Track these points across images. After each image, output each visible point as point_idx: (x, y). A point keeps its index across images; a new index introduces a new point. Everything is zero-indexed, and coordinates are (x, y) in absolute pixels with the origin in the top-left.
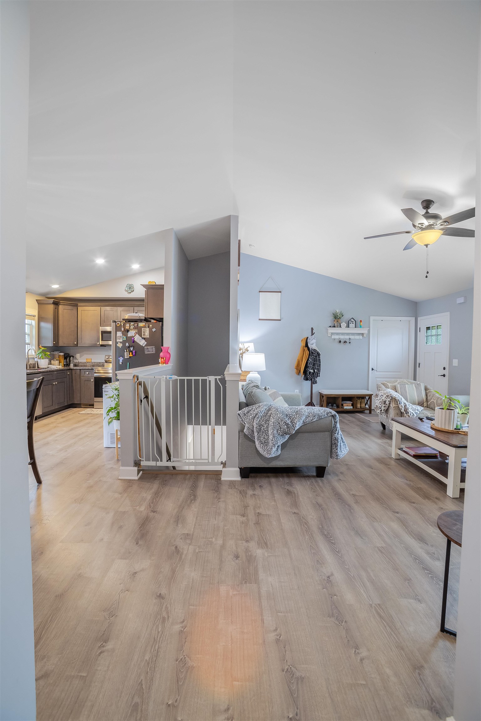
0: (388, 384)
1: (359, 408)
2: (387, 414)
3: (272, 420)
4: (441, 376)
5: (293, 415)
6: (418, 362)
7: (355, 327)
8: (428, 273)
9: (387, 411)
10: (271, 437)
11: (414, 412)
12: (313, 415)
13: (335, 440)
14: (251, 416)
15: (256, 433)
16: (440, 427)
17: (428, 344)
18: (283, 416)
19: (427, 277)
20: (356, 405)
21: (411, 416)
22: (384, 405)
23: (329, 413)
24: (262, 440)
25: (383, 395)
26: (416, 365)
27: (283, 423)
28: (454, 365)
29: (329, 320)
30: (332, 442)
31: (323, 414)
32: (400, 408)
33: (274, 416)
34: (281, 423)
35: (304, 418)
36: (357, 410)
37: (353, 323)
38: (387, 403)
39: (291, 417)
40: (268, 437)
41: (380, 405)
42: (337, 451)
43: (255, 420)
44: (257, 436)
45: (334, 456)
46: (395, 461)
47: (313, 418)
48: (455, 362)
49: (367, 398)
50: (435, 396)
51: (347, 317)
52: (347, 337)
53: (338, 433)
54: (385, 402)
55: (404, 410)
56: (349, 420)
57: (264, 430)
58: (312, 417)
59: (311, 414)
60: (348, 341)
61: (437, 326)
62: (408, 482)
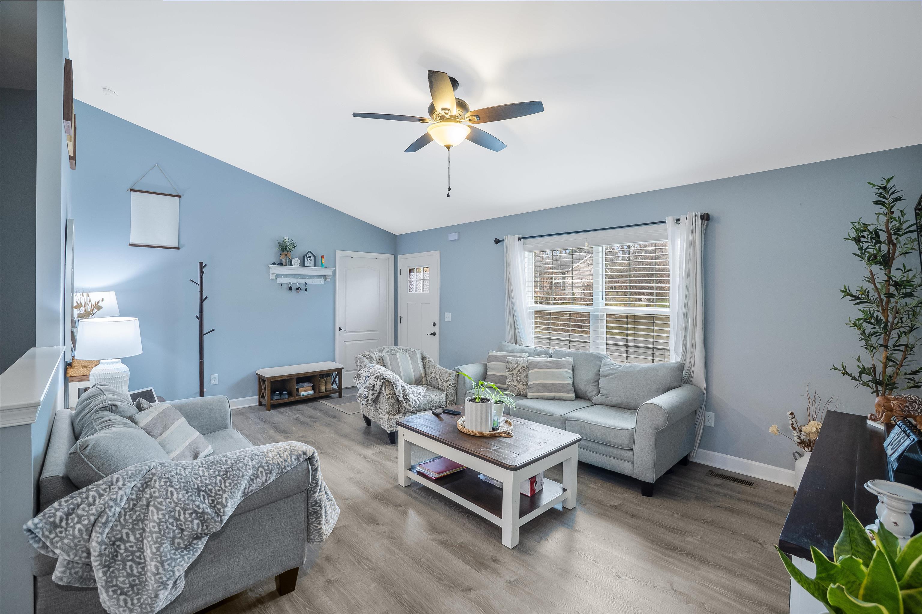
0: (372, 355)
1: (324, 392)
2: (376, 404)
3: (155, 518)
4: (431, 334)
5: (216, 483)
6: (399, 316)
7: (315, 266)
8: (449, 189)
9: (376, 400)
10: (151, 566)
11: (416, 398)
12: (265, 470)
13: (315, 505)
14: (78, 526)
15: (101, 571)
16: (474, 430)
17: (412, 292)
18: (186, 496)
19: (448, 195)
20: (319, 387)
21: (413, 406)
22: (371, 393)
23: (300, 455)
24: (123, 582)
25: (369, 375)
26: (397, 320)
27: (187, 516)
28: (446, 320)
29: (272, 254)
30: (308, 509)
31: (289, 460)
32: (397, 394)
33: (161, 503)
34: (182, 517)
35: (245, 482)
36: (321, 394)
37: (311, 260)
38: (377, 388)
39: (211, 490)
40: (143, 568)
41: (365, 393)
42: (319, 527)
43: (94, 534)
44: (104, 578)
45: (314, 537)
46: (405, 493)
47: (267, 477)
48: (448, 316)
49: (334, 374)
50: (437, 368)
51: (301, 249)
52: (302, 281)
53: (320, 489)
54: (374, 387)
55: (403, 397)
56: (311, 417)
57: (129, 551)
58: (264, 474)
59: (260, 469)
60: (303, 287)
61: (424, 268)
62: (439, 537)
